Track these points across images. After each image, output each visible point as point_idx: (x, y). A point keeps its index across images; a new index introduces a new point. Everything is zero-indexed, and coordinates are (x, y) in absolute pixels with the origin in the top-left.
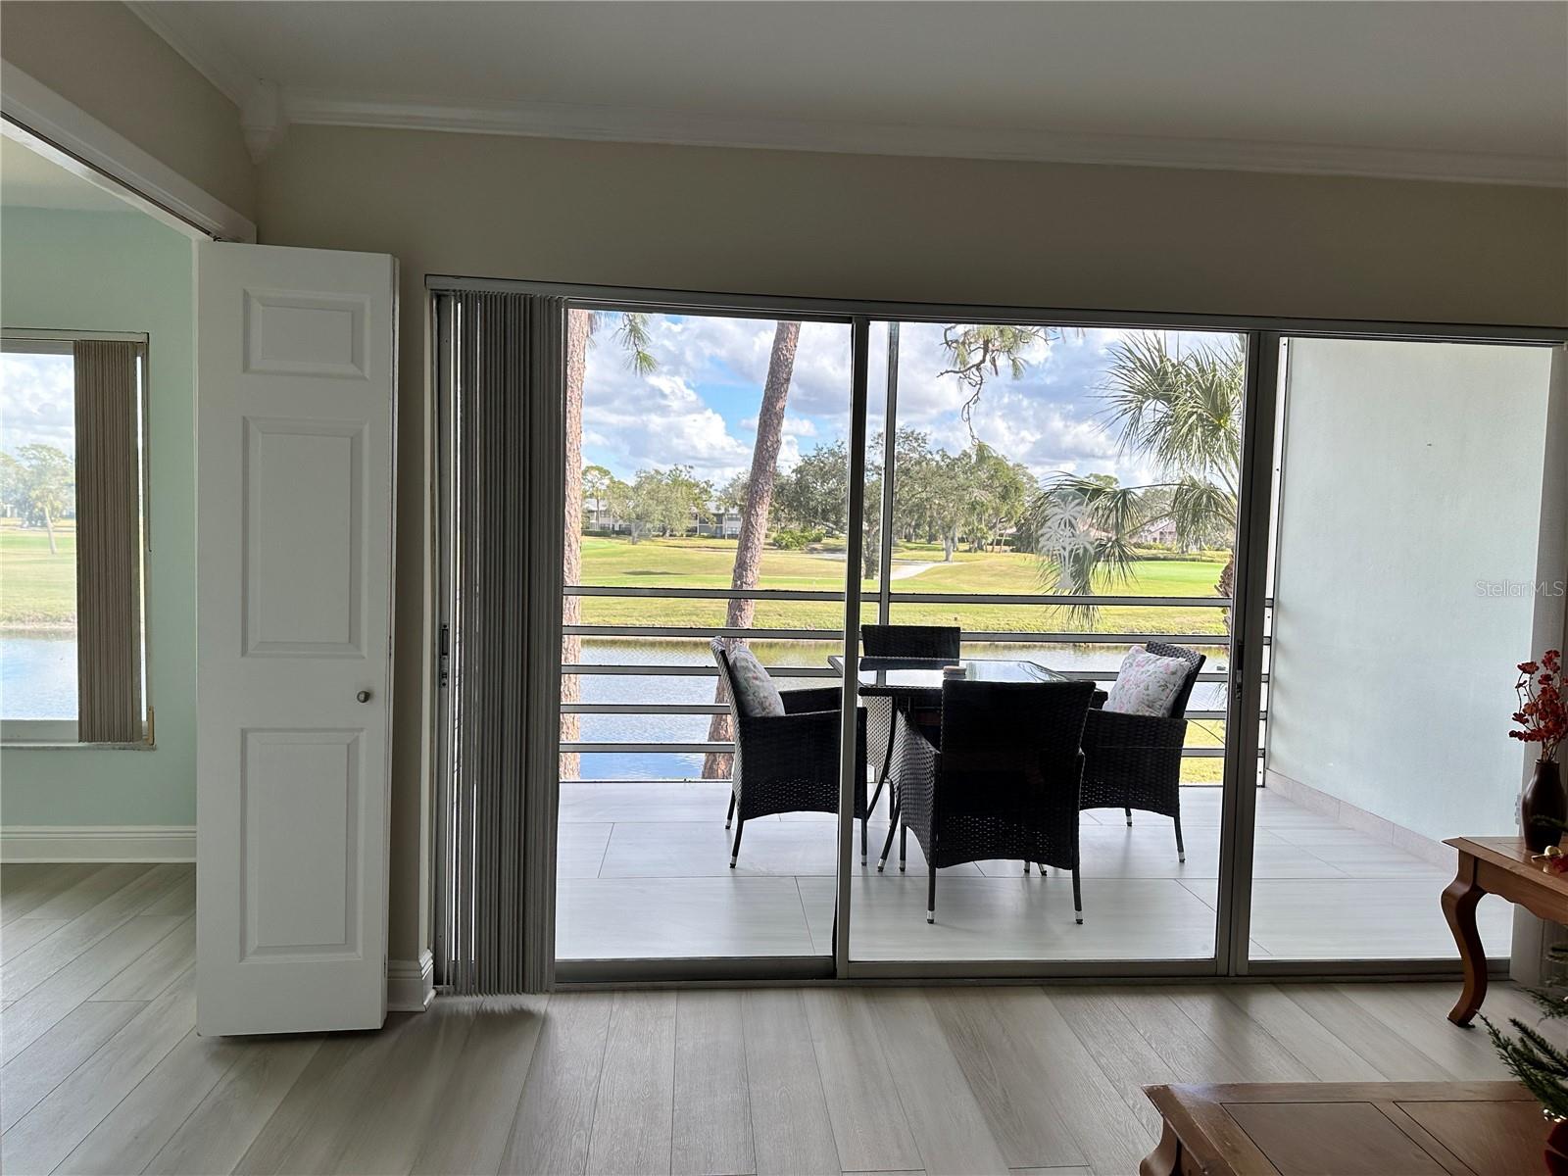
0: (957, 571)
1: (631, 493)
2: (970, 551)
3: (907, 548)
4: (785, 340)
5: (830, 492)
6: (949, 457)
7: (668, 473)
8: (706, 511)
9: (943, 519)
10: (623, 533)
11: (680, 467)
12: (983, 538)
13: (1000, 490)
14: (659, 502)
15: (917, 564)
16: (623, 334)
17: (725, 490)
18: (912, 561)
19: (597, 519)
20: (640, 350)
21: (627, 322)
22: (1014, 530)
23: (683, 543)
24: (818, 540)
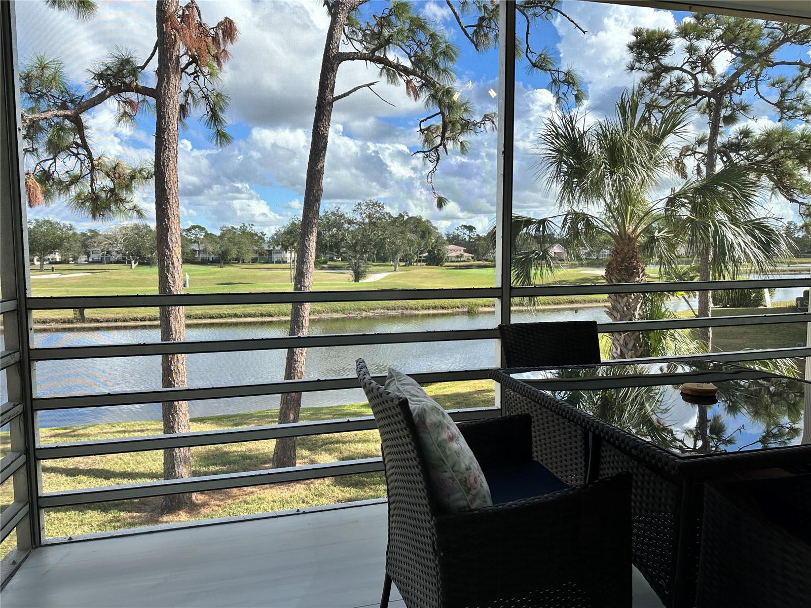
0: (400, 276)
1: (218, 240)
2: (405, 266)
3: (373, 265)
4: (321, 121)
5: (333, 236)
6: (392, 217)
7: (239, 228)
8: (262, 248)
9: (392, 249)
10: (213, 262)
11: (246, 225)
12: (411, 258)
13: (421, 233)
14: (235, 244)
15: (380, 273)
16: (207, 118)
17: (272, 237)
18: (377, 272)
19: (199, 255)
20: (219, 129)
21: (209, 110)
22: (427, 254)
23: (250, 266)
24: (325, 262)
